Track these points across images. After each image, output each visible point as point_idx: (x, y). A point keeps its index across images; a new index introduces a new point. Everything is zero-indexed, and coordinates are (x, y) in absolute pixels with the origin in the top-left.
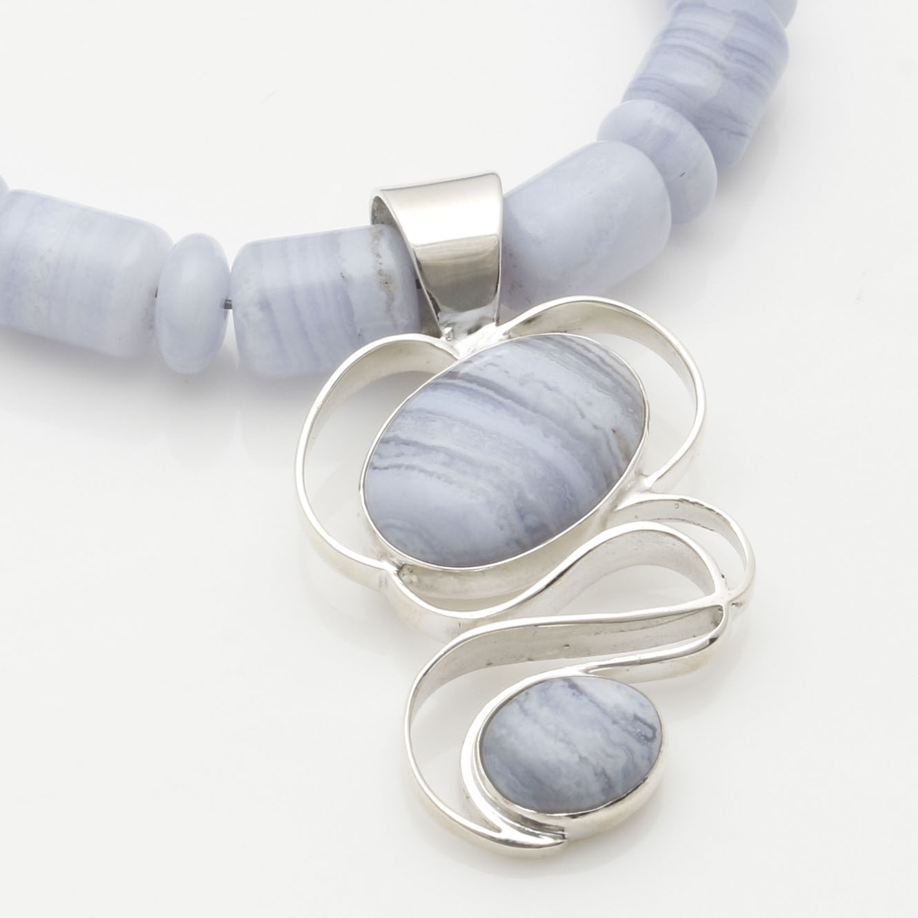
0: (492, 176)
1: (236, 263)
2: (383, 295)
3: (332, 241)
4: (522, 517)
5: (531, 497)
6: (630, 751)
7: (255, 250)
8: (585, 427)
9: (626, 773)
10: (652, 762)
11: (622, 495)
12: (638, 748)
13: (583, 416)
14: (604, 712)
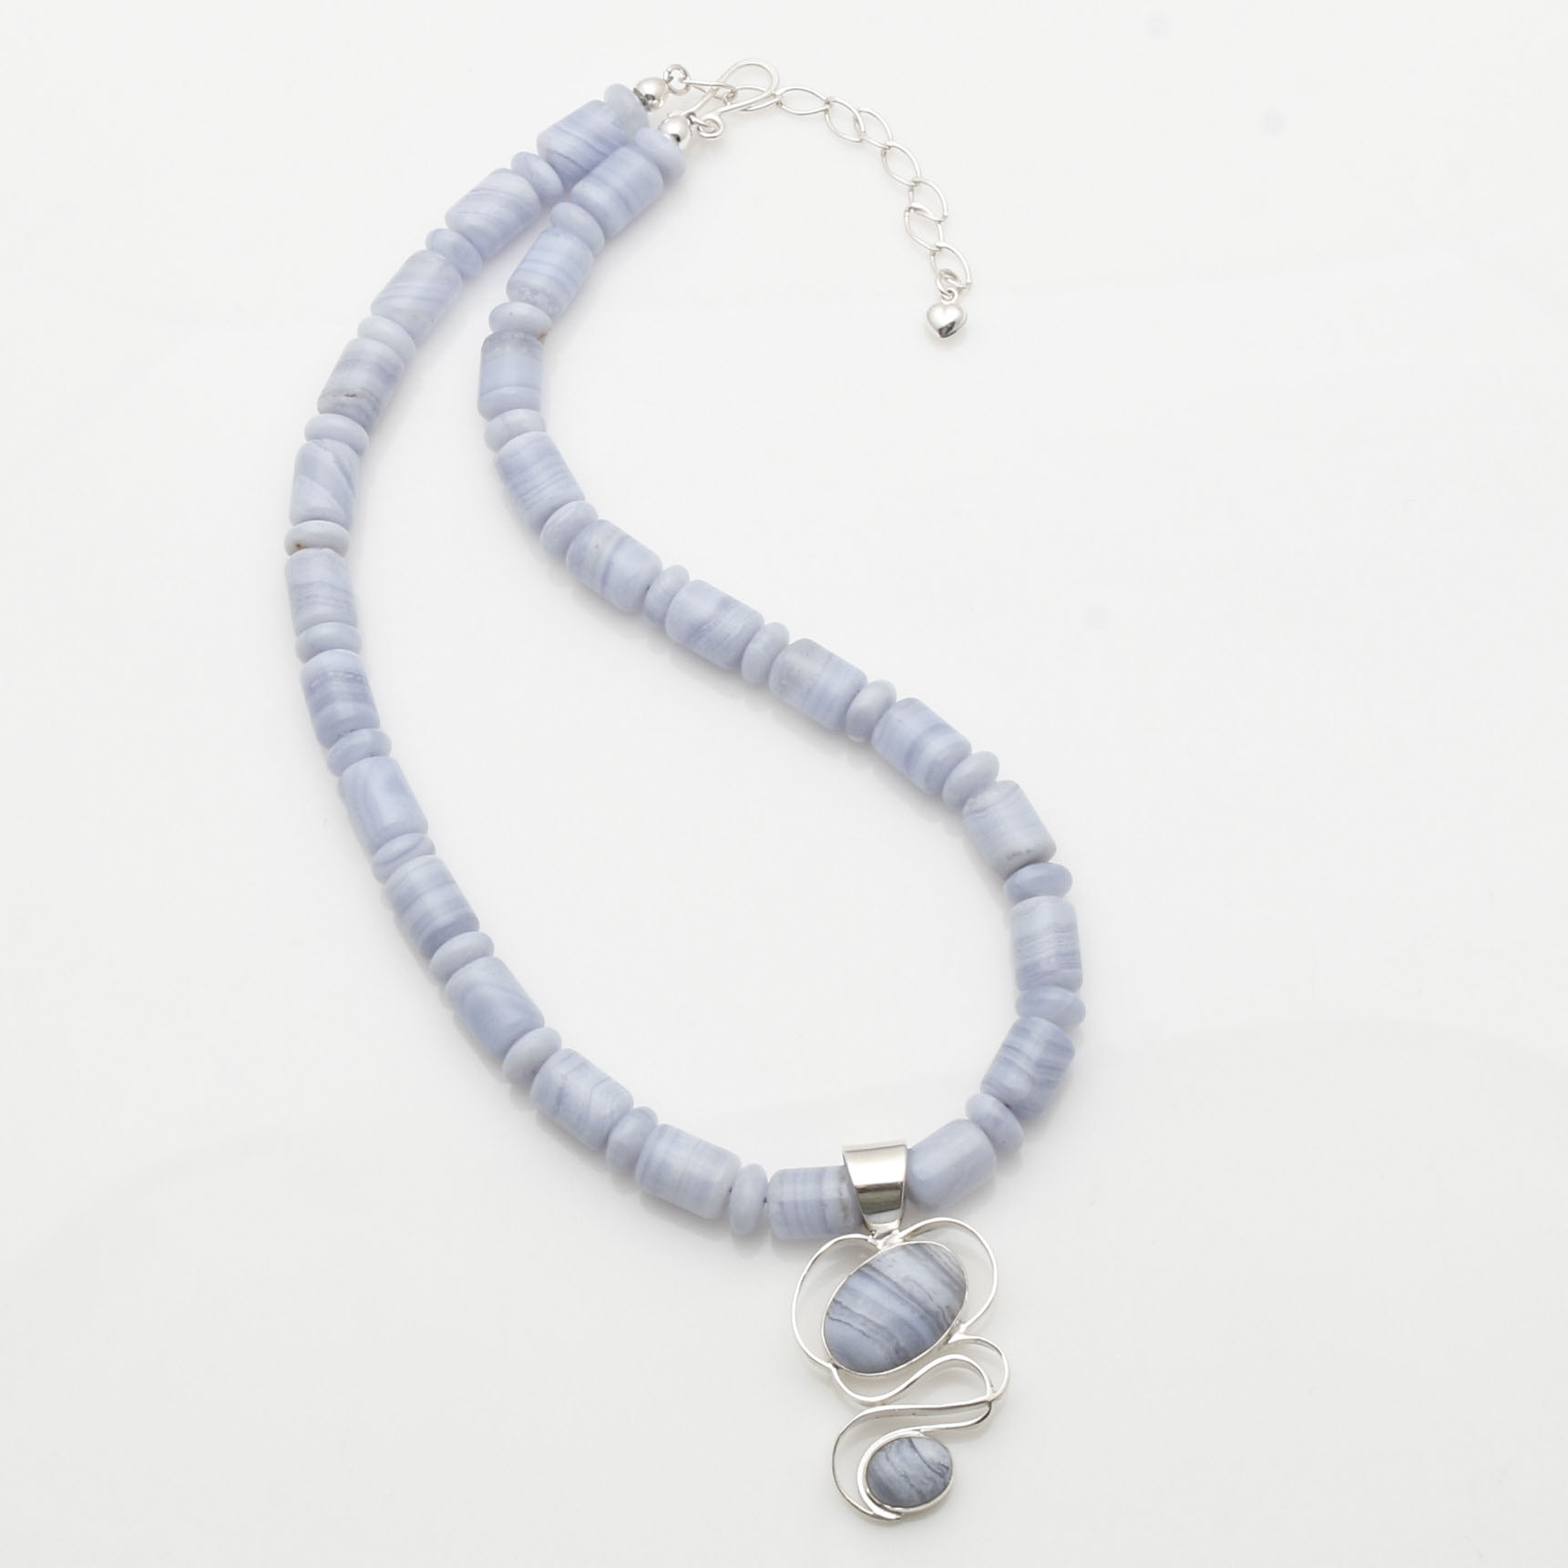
0: (904, 1145)
1: (772, 1179)
2: (842, 1214)
3: (820, 1174)
4: (897, 1352)
5: (903, 1344)
6: (935, 1482)
7: (782, 1176)
8: (932, 1306)
9: (932, 1492)
10: (946, 1486)
11: (950, 1336)
12: (938, 1479)
13: (931, 1299)
14: (925, 1462)
